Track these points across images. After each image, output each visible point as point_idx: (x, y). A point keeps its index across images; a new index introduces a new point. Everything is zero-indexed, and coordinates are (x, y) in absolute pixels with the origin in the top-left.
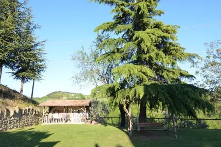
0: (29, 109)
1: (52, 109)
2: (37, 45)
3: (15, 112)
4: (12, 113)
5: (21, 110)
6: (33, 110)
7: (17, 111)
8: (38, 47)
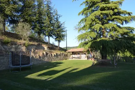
0: (61, 54)
1: (74, 53)
2: (61, 25)
3: (54, 55)
4: (53, 55)
5: (57, 54)
6: (63, 54)
7: (55, 54)
8: (62, 26)
